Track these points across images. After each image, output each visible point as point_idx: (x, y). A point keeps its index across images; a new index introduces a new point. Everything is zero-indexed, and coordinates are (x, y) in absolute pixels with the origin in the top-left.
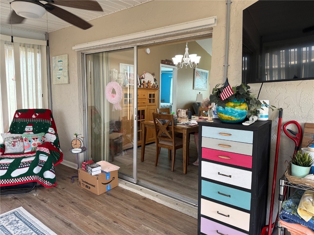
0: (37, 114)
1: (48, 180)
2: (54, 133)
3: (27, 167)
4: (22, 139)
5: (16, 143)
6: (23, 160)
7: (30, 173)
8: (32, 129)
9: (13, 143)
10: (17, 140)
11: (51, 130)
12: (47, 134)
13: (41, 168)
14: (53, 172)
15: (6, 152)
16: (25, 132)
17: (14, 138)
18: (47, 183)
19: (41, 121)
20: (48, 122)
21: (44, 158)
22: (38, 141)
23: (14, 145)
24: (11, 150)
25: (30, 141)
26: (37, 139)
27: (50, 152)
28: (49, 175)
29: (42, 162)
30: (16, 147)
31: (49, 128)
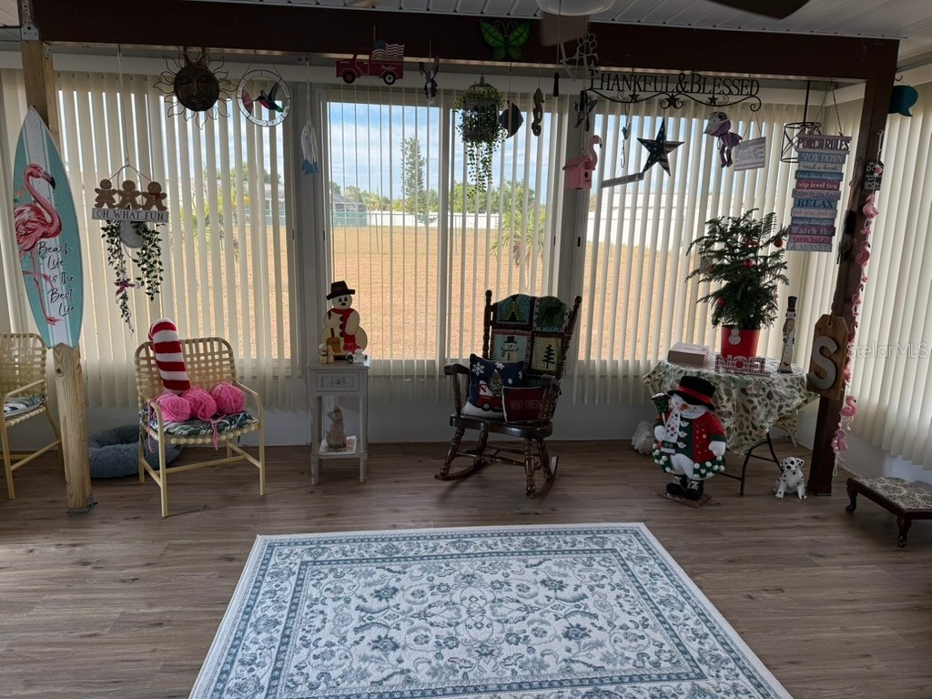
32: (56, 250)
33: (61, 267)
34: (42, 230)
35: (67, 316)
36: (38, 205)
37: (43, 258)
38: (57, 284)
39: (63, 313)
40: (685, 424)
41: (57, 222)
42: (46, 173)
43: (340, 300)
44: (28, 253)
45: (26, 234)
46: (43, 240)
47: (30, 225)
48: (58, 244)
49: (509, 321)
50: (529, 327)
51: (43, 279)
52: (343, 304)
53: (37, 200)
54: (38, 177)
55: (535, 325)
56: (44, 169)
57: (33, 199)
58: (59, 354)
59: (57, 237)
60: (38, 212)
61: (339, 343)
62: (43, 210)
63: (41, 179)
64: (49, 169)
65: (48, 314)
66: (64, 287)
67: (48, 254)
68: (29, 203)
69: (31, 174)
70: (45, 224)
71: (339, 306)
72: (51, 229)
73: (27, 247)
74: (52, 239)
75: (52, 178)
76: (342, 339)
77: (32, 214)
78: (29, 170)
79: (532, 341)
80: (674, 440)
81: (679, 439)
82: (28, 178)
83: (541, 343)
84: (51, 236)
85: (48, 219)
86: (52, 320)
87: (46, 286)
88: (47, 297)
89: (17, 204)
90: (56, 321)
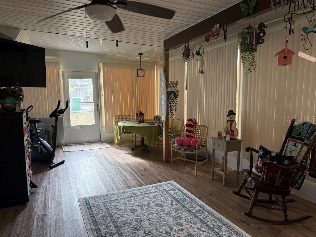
38: (163, 106)
39: (164, 113)
41: (164, 92)
42: (163, 81)
43: (231, 117)
49: (298, 135)
50: (303, 140)
52: (231, 118)
53: (162, 87)
55: (306, 139)
59: (164, 95)
61: (229, 132)
64: (163, 79)
65: (162, 113)
71: (230, 119)
76: (230, 131)
88: (162, 109)
90: (163, 115)
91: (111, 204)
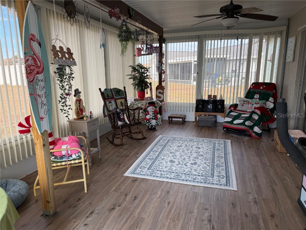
0: (264, 86)
1: (255, 133)
2: (273, 102)
3: (243, 119)
4: (249, 102)
5: (245, 105)
6: (243, 115)
7: (243, 124)
8: (258, 97)
9: (242, 104)
10: (246, 102)
11: (271, 99)
12: (268, 102)
13: (253, 123)
14: (260, 129)
15: (237, 109)
16: (254, 98)
17: (244, 101)
18: (253, 134)
19: (265, 92)
20: (271, 93)
21: (256, 117)
22: (258, 106)
23: (243, 106)
24: (240, 108)
25: (253, 105)
26: (258, 104)
27: (261, 114)
28: (256, 129)
29: (254, 120)
30: (244, 107)
31: (270, 98)
32: (42, 80)
33: (44, 89)
34: (37, 70)
35: (47, 114)
36: (35, 56)
37: (38, 85)
38: (43, 99)
39: (46, 114)
40: (153, 113)
41: (42, 66)
42: (37, 39)
44: (32, 83)
45: (30, 73)
46: (37, 75)
47: (32, 68)
48: (43, 78)
49: (108, 97)
50: (113, 98)
51: (38, 97)
52: (79, 97)
53: (34, 54)
54: (34, 41)
55: (115, 97)
56: (37, 37)
57: (33, 53)
58: (43, 136)
59: (42, 74)
60: (35, 60)
62: (36, 59)
63: (35, 42)
64: (38, 37)
65: (40, 116)
66: (46, 100)
67: (40, 83)
68: (31, 55)
69: (31, 39)
70: (38, 67)
72: (40, 69)
73: (31, 80)
74: (41, 75)
75: (40, 42)
76: (80, 111)
77: (33, 61)
78: (31, 37)
79: (115, 101)
80: (152, 117)
81: (153, 116)
82: (30, 41)
83: (119, 102)
84: (40, 73)
85: (39, 64)
86: (42, 118)
87: (39, 101)
88: (40, 106)
89: (26, 55)
90: (44, 118)
91: (207, 173)
